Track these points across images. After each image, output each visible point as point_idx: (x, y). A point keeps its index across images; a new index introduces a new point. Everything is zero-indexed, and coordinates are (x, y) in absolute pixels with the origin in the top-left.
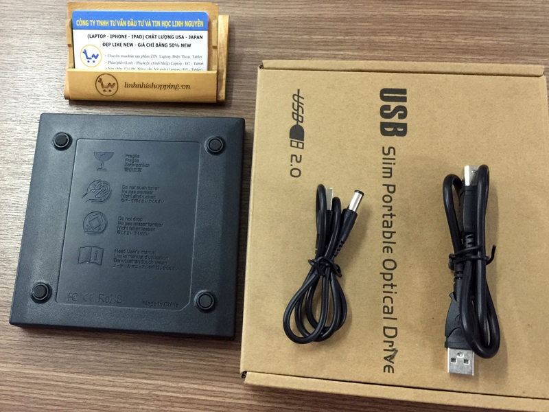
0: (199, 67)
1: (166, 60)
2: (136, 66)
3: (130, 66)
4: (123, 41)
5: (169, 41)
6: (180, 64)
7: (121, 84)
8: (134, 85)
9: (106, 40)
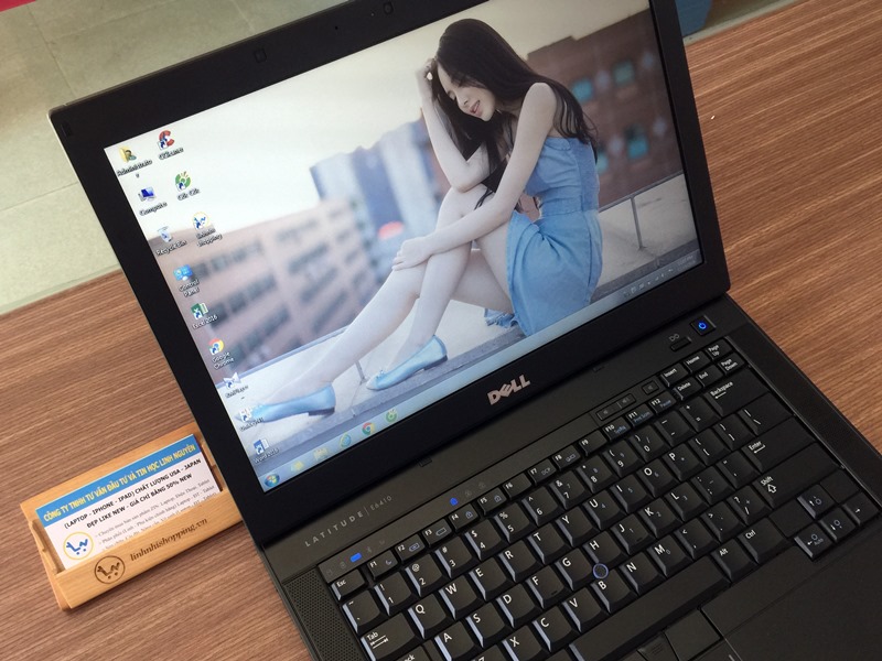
0: (210, 492)
1: (170, 504)
5: (164, 483)
6: (188, 500)
8: (143, 552)
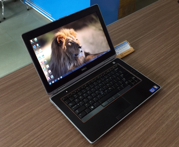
2: (123, 51)
3: (123, 52)
4: (120, 49)
7: (123, 54)
9: (119, 50)
